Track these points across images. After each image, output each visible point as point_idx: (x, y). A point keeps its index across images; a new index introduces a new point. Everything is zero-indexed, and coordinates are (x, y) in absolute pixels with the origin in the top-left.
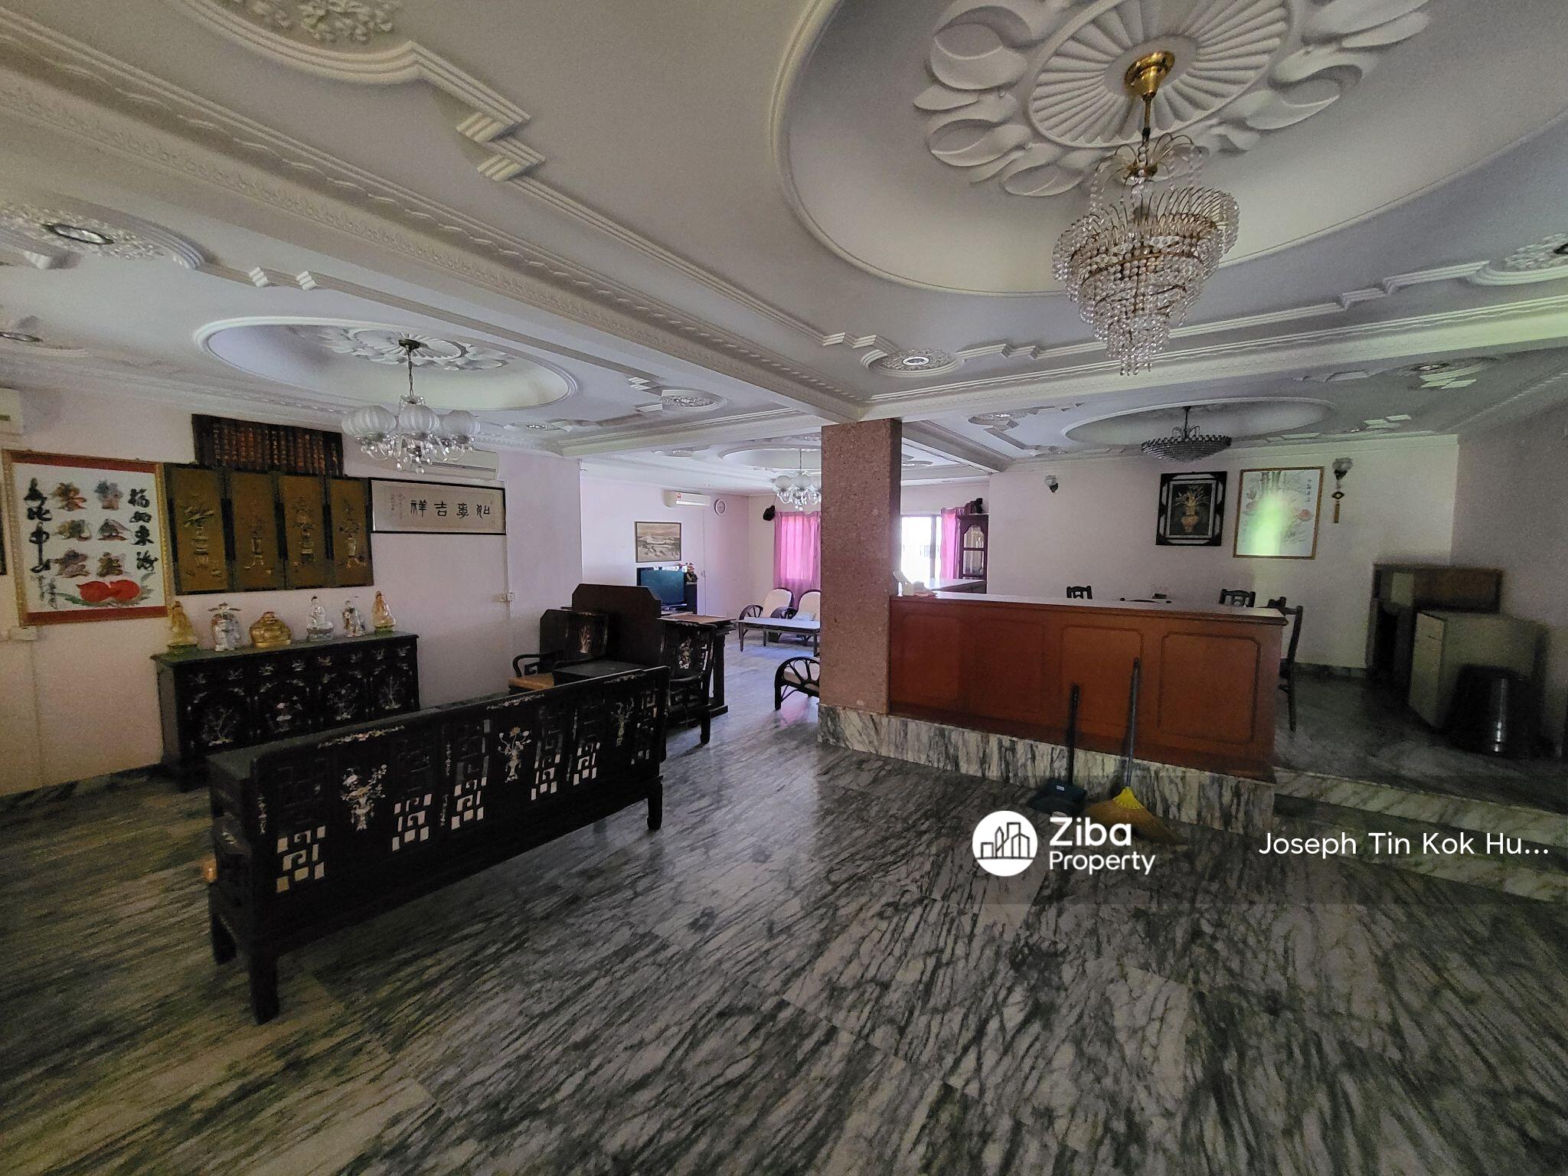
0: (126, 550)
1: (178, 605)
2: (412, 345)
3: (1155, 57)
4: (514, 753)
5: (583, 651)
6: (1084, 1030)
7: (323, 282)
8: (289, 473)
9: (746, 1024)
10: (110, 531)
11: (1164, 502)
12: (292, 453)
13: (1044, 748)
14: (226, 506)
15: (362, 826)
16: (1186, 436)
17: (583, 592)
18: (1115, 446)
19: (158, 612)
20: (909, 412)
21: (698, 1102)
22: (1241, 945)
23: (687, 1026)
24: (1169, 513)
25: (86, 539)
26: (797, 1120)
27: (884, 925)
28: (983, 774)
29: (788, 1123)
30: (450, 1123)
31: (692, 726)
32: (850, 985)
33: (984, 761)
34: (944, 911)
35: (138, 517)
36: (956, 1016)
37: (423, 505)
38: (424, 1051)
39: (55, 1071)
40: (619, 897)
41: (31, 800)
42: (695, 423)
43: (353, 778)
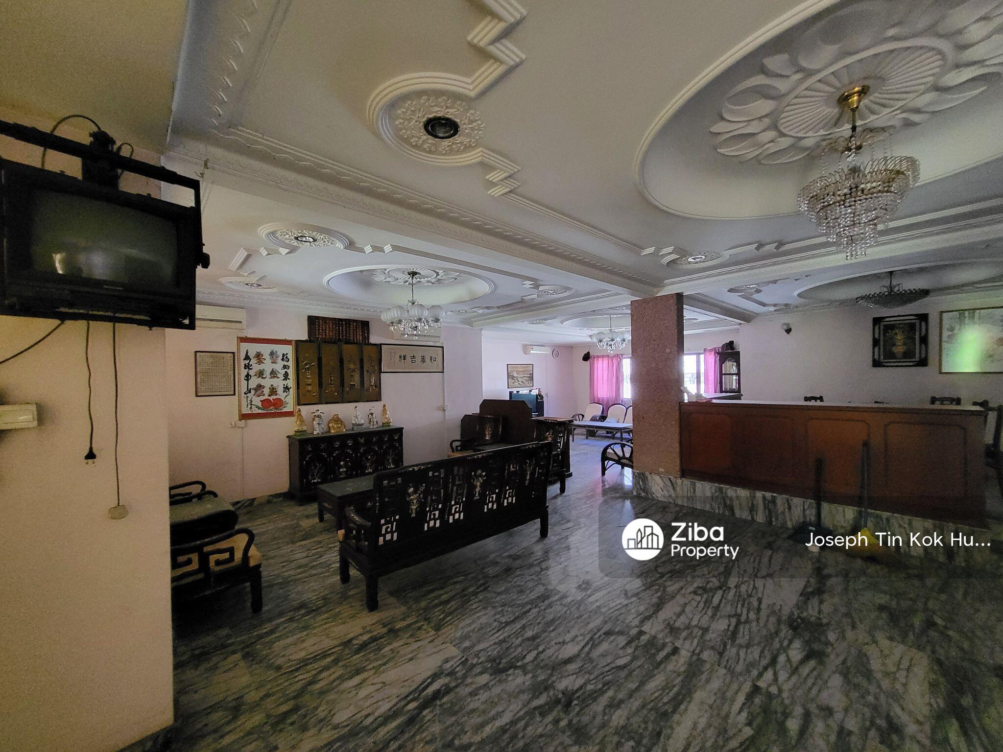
0: (279, 383)
1: (299, 410)
2: (413, 274)
3: (856, 89)
4: (478, 484)
5: (487, 438)
6: (848, 668)
7: (395, 248)
8: (346, 343)
9: (622, 640)
10: (274, 374)
11: (877, 336)
12: (348, 333)
13: (797, 501)
14: (320, 360)
15: (413, 515)
16: (892, 291)
17: (487, 404)
18: (836, 301)
19: (290, 414)
20: (687, 288)
21: (603, 673)
22: (970, 635)
23: (588, 637)
24: (882, 343)
25: (264, 378)
26: (663, 689)
27: (698, 598)
28: (753, 518)
29: (658, 690)
30: (473, 666)
31: (554, 482)
32: (682, 627)
33: (752, 509)
34: (738, 594)
35: (285, 367)
36: (755, 652)
37: (405, 357)
38: (452, 631)
39: (291, 620)
40: (532, 570)
41: (240, 505)
42: (552, 304)
43: (411, 490)
